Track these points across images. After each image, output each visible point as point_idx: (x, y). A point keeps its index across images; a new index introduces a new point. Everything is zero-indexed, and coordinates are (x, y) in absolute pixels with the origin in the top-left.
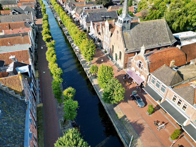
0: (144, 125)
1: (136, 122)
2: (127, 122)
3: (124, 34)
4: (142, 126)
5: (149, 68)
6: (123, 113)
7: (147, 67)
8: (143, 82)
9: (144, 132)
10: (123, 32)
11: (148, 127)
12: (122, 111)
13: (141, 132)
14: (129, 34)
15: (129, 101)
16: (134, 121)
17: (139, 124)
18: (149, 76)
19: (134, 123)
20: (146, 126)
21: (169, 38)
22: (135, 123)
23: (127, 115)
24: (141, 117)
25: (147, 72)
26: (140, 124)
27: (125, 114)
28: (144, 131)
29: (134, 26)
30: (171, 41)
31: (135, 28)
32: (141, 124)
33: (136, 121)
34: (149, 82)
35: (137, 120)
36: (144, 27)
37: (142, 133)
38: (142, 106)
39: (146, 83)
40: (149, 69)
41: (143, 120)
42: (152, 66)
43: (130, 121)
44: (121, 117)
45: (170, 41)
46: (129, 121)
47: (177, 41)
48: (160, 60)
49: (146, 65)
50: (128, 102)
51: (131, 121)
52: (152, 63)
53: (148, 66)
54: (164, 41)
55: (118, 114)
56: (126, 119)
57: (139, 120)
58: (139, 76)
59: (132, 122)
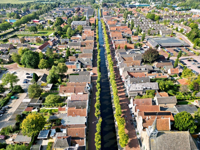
3: (151, 140)
10: (150, 138)
14: (155, 140)
29: (160, 135)
31: (161, 137)
36: (169, 136)
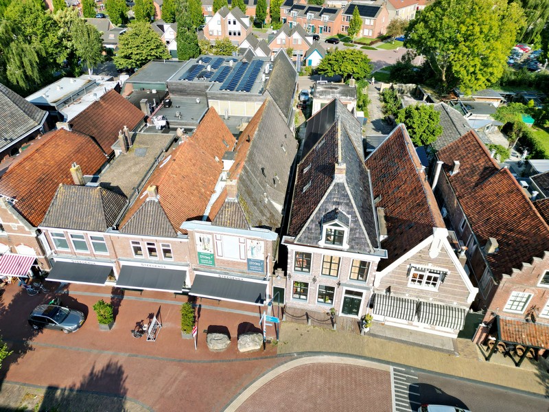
0: (114, 360)
1: (92, 373)
2: (69, 396)
4: (113, 367)
5: (23, 215)
6: (40, 387)
7: (15, 218)
8: (36, 262)
9: (127, 377)
11: (129, 356)
12: (31, 386)
13: (122, 382)
15: (30, 343)
16: (84, 377)
17: (102, 371)
18: (42, 237)
19: (87, 381)
20: (121, 359)
21: (22, 111)
22: (92, 379)
23: (54, 383)
24: (95, 351)
25: (27, 229)
26: (105, 369)
27: (47, 385)
28: (125, 376)
30: (34, 119)
32: (108, 366)
33: (88, 372)
34: (53, 251)
35: (91, 368)
37: (125, 381)
38: (78, 323)
39: (46, 258)
40: (27, 220)
41: (106, 352)
42: (30, 207)
43: (74, 385)
44: (40, 405)
45: (32, 120)
46: (71, 389)
47: (48, 113)
48: (41, 180)
49: (10, 213)
50: (31, 349)
51: (78, 385)
52: (23, 200)
53: (18, 211)
54: (15, 125)
55: (24, 404)
56: (59, 392)
57: (95, 362)
58: (12, 254)
59: (82, 385)
